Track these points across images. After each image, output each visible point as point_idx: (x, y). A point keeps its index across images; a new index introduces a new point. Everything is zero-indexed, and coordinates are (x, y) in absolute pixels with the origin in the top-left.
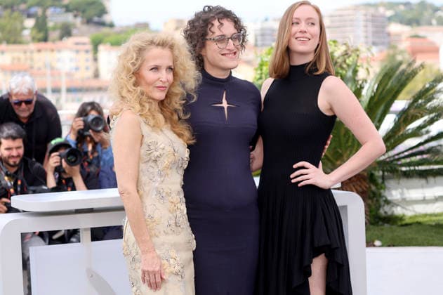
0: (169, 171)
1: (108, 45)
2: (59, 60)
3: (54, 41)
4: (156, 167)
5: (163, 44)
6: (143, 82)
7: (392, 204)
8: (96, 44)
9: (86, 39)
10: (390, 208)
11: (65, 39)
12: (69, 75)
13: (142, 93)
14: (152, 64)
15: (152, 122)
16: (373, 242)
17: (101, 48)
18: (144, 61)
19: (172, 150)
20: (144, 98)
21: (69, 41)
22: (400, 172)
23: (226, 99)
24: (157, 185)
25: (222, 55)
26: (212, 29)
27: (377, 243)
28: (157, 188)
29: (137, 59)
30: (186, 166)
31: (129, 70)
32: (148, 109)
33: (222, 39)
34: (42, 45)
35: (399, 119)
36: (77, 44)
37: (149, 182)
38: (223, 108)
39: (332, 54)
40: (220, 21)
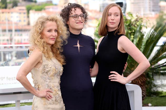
0: (53, 77)
1: (34, 11)
2: (12, 17)
3: (9, 8)
4: (47, 76)
5: (52, 20)
6: (45, 37)
7: (157, 87)
8: (29, 10)
9: (24, 8)
10: (156, 89)
11: (14, 7)
12: (16, 24)
13: (44, 42)
14: (48, 28)
15: (47, 56)
16: (148, 104)
17: (31, 12)
18: (44, 28)
19: (55, 68)
20: (45, 44)
21: (16, 9)
22: (160, 73)
23: (79, 43)
24: (47, 83)
25: (77, 23)
26: (72, 12)
27: (150, 105)
28: (48, 84)
29: (41, 27)
30: (61, 75)
31: (38, 32)
32: (46, 49)
33: (76, 16)
34: (4, 10)
35: (160, 50)
36: (20, 10)
37: (44, 82)
38: (78, 47)
39: (130, 20)
40: (75, 8)
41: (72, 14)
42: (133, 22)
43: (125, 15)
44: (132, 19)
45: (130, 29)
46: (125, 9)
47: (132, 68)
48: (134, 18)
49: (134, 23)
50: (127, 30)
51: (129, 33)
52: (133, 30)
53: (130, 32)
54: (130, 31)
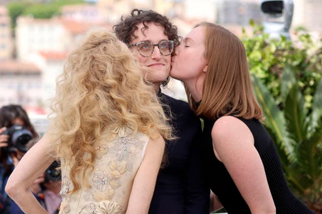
8: (15, 16)
9: (2, 10)
39: (304, 52)
40: (146, 24)
41: (136, 37)
42: (312, 57)
43: (289, 38)
44: (307, 48)
45: (303, 77)
46: (290, 19)
47: (305, 187)
48: (313, 45)
49: (313, 61)
50: (294, 80)
51: (300, 87)
52: (310, 80)
53: (301, 84)
54: (303, 82)
